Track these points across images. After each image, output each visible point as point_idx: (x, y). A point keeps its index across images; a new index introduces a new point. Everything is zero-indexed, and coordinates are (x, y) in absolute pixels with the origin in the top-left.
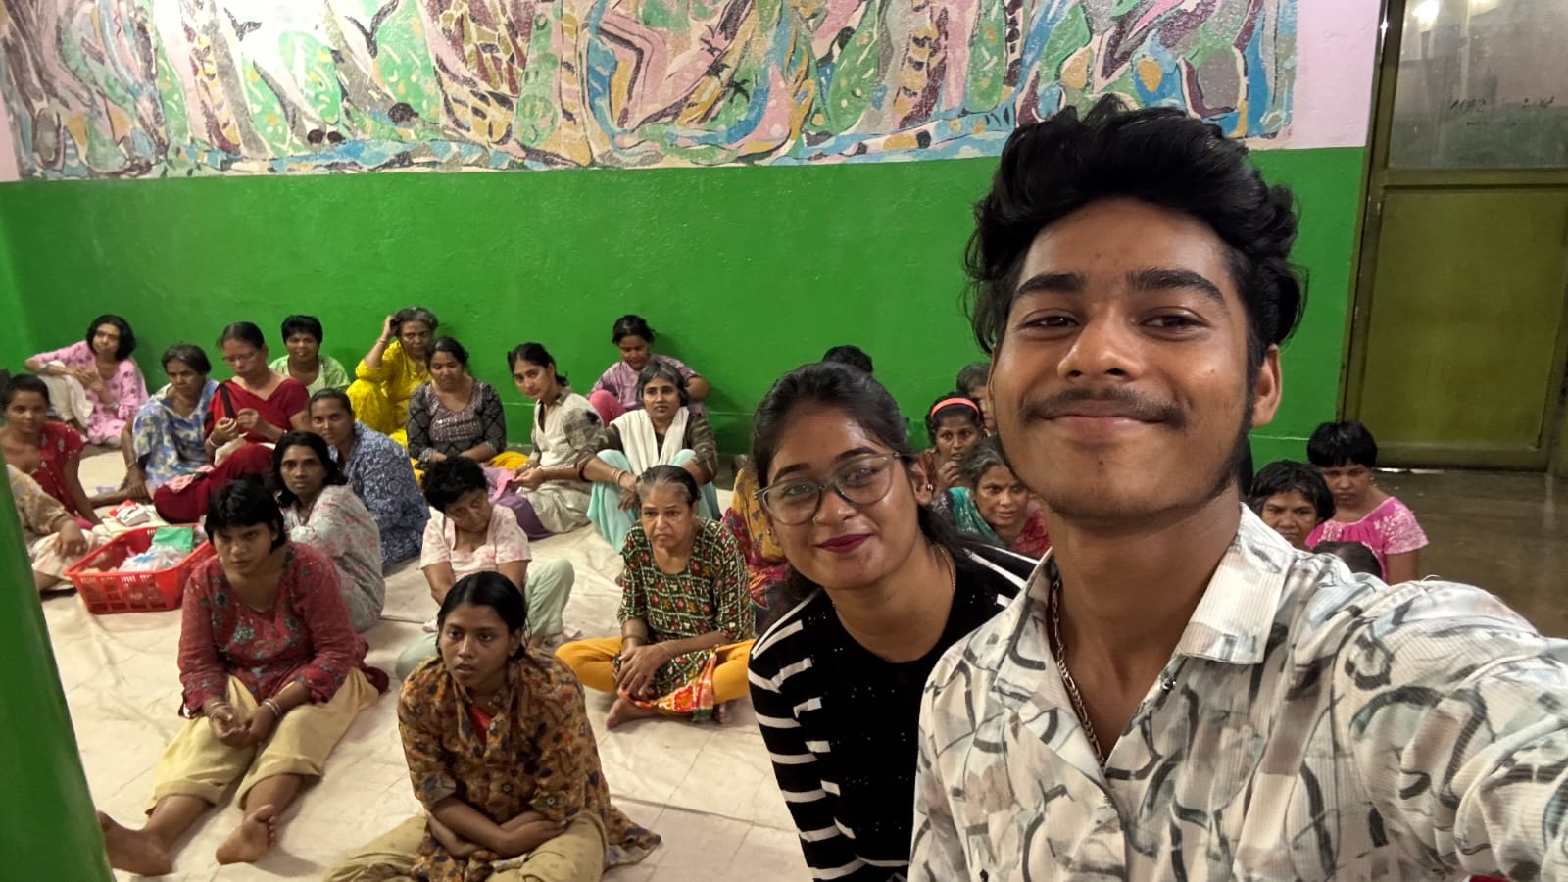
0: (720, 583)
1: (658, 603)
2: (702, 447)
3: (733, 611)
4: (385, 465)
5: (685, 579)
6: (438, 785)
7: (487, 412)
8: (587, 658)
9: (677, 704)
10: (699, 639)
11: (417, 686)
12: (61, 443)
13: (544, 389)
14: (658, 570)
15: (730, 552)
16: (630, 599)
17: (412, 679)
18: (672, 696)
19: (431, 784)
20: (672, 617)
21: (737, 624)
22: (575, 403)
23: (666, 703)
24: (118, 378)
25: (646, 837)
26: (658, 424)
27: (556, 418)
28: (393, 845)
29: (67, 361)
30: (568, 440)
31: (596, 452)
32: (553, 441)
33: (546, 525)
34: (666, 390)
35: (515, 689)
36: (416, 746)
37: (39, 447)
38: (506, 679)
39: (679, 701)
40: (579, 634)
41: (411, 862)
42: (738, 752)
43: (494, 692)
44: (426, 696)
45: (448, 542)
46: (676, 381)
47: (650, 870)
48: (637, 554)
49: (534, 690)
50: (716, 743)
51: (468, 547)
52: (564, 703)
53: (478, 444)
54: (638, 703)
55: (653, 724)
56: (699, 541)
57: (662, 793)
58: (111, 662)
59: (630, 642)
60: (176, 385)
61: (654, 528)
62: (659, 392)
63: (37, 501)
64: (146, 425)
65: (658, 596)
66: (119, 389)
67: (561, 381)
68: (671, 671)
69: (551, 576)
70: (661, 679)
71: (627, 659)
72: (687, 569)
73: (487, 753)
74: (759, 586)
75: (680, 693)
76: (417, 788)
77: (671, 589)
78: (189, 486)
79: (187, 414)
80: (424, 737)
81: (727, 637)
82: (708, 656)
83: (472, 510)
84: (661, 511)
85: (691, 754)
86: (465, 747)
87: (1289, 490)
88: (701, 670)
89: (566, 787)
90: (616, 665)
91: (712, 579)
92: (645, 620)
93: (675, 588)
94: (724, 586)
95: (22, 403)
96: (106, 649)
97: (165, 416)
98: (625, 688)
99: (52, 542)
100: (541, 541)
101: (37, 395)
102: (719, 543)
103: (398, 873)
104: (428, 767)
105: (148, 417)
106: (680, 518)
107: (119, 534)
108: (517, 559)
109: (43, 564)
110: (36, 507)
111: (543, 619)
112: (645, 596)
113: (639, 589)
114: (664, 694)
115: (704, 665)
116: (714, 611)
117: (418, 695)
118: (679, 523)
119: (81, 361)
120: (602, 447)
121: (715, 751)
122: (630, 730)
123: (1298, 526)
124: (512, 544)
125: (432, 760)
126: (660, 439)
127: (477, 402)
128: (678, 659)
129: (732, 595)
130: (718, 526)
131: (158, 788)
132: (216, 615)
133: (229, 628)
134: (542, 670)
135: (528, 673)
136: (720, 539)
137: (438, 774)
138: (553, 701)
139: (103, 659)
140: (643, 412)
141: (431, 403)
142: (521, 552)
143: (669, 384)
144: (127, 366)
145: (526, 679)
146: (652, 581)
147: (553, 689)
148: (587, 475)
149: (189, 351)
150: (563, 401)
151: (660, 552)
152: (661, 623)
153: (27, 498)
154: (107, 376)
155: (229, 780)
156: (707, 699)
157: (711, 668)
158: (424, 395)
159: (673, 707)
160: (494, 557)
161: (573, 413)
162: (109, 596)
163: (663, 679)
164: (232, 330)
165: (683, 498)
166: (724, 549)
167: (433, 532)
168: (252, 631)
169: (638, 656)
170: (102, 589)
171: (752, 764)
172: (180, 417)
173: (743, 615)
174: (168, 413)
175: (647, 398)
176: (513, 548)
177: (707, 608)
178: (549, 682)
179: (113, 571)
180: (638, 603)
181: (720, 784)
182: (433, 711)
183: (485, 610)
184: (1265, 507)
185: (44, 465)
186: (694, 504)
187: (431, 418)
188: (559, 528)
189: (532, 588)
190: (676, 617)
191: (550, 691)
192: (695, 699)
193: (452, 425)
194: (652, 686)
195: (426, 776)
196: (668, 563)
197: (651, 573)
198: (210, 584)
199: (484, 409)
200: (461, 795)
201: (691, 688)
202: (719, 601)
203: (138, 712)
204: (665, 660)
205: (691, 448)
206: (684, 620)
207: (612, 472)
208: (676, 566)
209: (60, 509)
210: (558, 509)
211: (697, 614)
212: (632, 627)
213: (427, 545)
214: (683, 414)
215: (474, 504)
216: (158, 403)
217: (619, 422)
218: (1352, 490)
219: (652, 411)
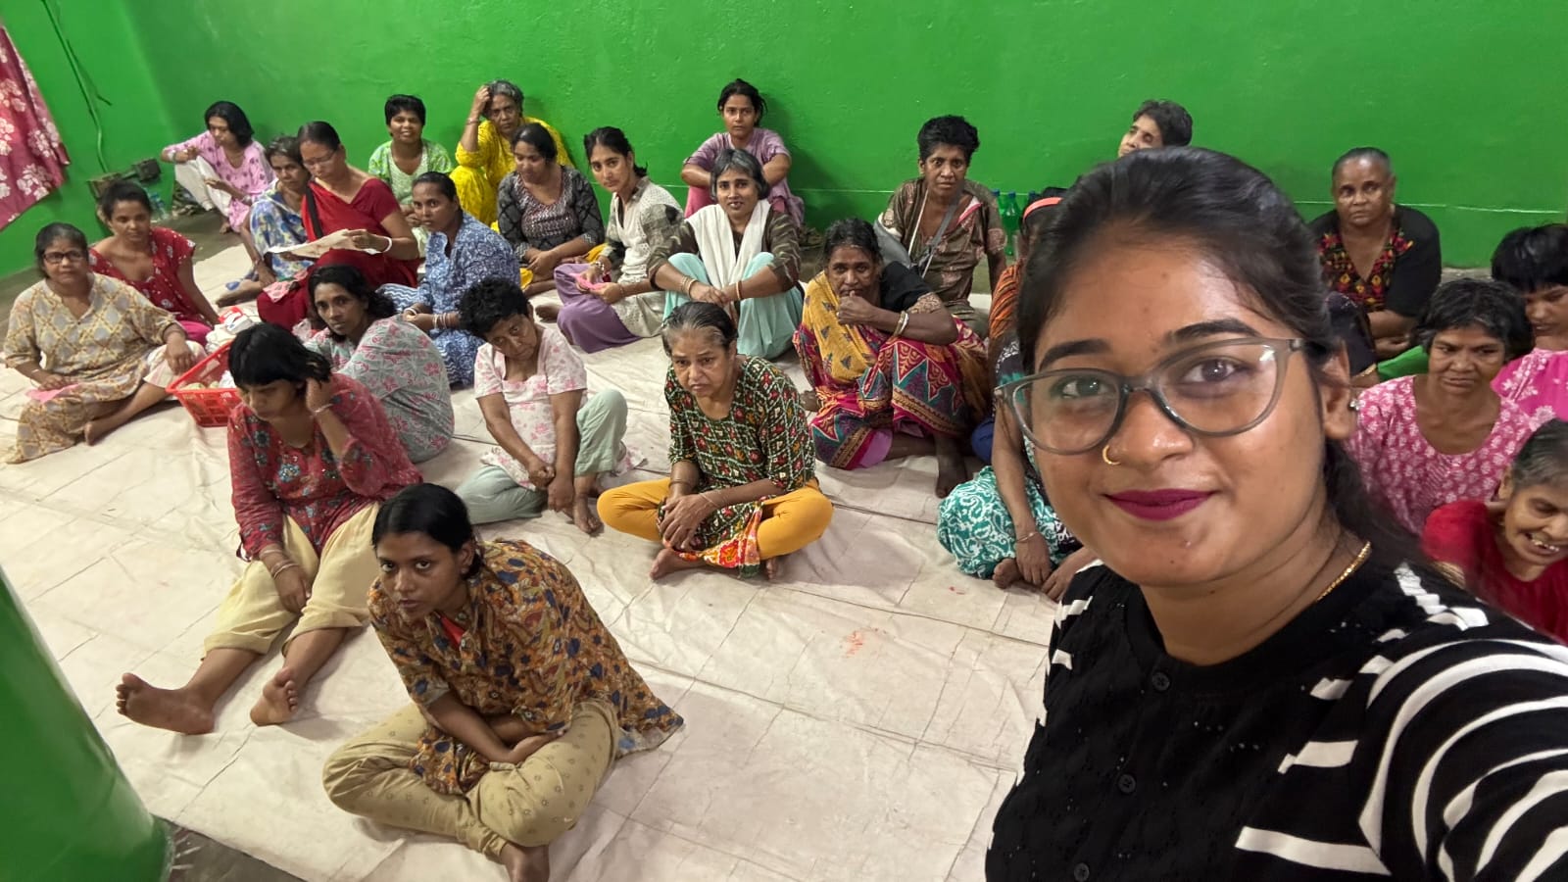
0: (764, 432)
1: (707, 447)
2: (781, 249)
3: (783, 461)
4: (488, 257)
5: (730, 425)
6: (430, 687)
7: (580, 204)
8: (628, 508)
9: (722, 559)
10: (747, 488)
11: (381, 594)
12: (170, 249)
13: (623, 181)
14: (702, 414)
15: (774, 399)
16: (677, 440)
17: (376, 587)
18: (718, 548)
19: (422, 686)
20: (722, 462)
21: (788, 474)
22: (655, 197)
23: (711, 555)
24: (246, 165)
25: (667, 719)
26: (735, 222)
27: (636, 212)
28: (392, 734)
30: (647, 241)
31: (669, 256)
32: (634, 241)
34: (740, 183)
35: (480, 607)
36: (397, 651)
37: (150, 255)
38: (468, 596)
39: (724, 555)
41: (414, 752)
42: (784, 616)
43: (460, 610)
45: (498, 370)
46: (751, 173)
47: (667, 758)
48: (678, 397)
49: (497, 610)
50: (762, 602)
51: (520, 376)
54: (683, 555)
55: (700, 575)
56: (740, 385)
57: (695, 660)
58: (205, 484)
59: (677, 488)
61: (688, 377)
62: (732, 187)
63: (143, 313)
64: (261, 224)
65: (706, 441)
67: (640, 172)
68: (716, 523)
69: (598, 412)
70: (706, 531)
71: (671, 509)
72: (729, 416)
73: (463, 668)
74: (827, 415)
75: (725, 547)
76: (409, 690)
77: (717, 434)
79: (295, 209)
80: (401, 644)
81: (777, 486)
82: (753, 509)
83: (513, 340)
84: (693, 359)
85: (733, 615)
87: (1467, 325)
88: (745, 526)
89: (543, 705)
90: (659, 515)
91: (757, 427)
92: (695, 461)
93: (721, 433)
94: (770, 435)
95: (124, 214)
96: (203, 468)
97: (278, 214)
98: (668, 539)
99: (161, 354)
102: (760, 388)
103: (395, 765)
104: (415, 671)
105: (261, 215)
106: (716, 365)
107: (225, 343)
108: (569, 389)
109: (154, 377)
110: (143, 319)
111: (595, 455)
112: (690, 438)
113: (685, 431)
114: (711, 546)
115: (749, 518)
116: (763, 458)
117: (384, 605)
118: (716, 372)
120: (675, 250)
121: (758, 612)
122: (676, 582)
123: (1477, 368)
124: (563, 373)
125: (417, 663)
126: (738, 238)
127: (567, 196)
128: (724, 511)
129: (779, 443)
130: (761, 367)
131: (207, 640)
132: (259, 455)
133: (273, 467)
134: (506, 587)
135: (490, 590)
136: (761, 383)
137: (428, 677)
138: (516, 623)
139: (198, 481)
140: (718, 206)
141: (522, 196)
142: (572, 382)
143: (744, 177)
145: (488, 598)
146: (696, 424)
147: (516, 610)
148: (658, 283)
150: (640, 196)
151: (703, 402)
152: (710, 468)
153: (132, 310)
155: (281, 626)
156: (752, 556)
157: (755, 524)
158: (512, 186)
159: (718, 561)
160: (546, 387)
161: (650, 211)
162: (212, 411)
163: (708, 531)
165: (717, 342)
166: (767, 396)
167: (484, 362)
168: (296, 467)
169: (683, 505)
170: (204, 405)
171: (797, 633)
172: (293, 212)
173: (794, 464)
174: (280, 209)
175: (721, 193)
176: (564, 378)
177: (755, 456)
178: (512, 602)
179: (213, 386)
180: (686, 444)
181: (756, 654)
182: (401, 623)
184: (1434, 344)
185: (158, 271)
187: (522, 212)
189: (583, 421)
190: (726, 461)
191: (511, 614)
192: (739, 555)
193: (544, 220)
194: (699, 535)
195: (417, 679)
196: (711, 408)
197: (694, 415)
199: (575, 200)
200: (455, 697)
201: (736, 542)
202: (766, 450)
203: (218, 543)
204: (710, 512)
205: (769, 250)
206: (733, 466)
207: (682, 281)
208: (719, 411)
209: (169, 318)
210: (643, 312)
211: (745, 462)
212: (680, 470)
213: (478, 376)
214: (764, 206)
215: (511, 331)
216: (270, 199)
217: (693, 220)
218: (1551, 320)
219: (727, 206)
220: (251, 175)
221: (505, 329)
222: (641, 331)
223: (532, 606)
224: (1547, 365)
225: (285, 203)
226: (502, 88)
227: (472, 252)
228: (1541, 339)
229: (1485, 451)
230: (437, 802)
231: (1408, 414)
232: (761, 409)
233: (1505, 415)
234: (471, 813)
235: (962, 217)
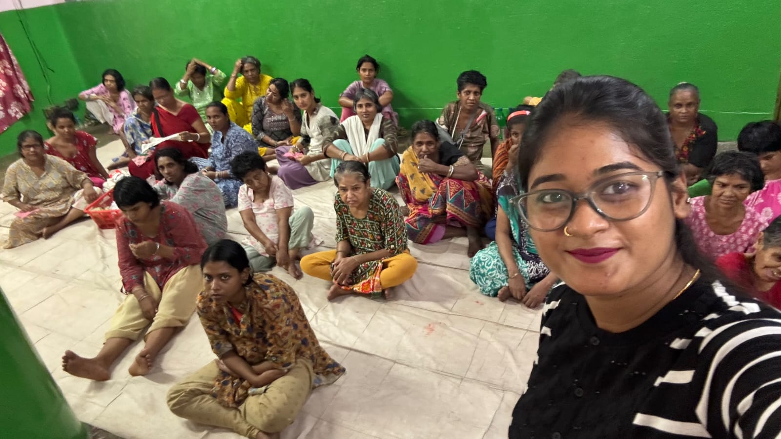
0: (384, 225)
1: (354, 233)
2: (388, 137)
3: (392, 239)
4: (242, 143)
5: (366, 222)
6: (222, 346)
8: (316, 264)
9: (362, 290)
10: (376, 253)
11: (203, 297)
12: (85, 142)
13: (309, 104)
14: (352, 216)
15: (389, 208)
16: (340, 230)
17: (200, 295)
18: (360, 284)
19: (219, 346)
20: (362, 240)
21: (395, 246)
22: (325, 112)
23: (357, 288)
24: (121, 101)
25: (338, 368)
27: (315, 121)
28: (201, 378)
29: (97, 94)
30: (322, 134)
31: (333, 141)
32: (315, 134)
34: (368, 105)
35: (250, 301)
36: (208, 327)
37: (75, 144)
38: (245, 296)
39: (364, 287)
40: (322, 242)
41: (212, 386)
42: (394, 317)
43: (241, 303)
44: (209, 303)
45: (250, 198)
46: (373, 100)
47: (338, 388)
48: (341, 207)
49: (259, 302)
50: (383, 311)
51: (261, 200)
52: (275, 310)
54: (343, 287)
55: (352, 298)
56: (372, 202)
58: (104, 257)
59: (340, 254)
60: (140, 107)
61: (346, 198)
62: (364, 107)
63: (72, 173)
64: (130, 127)
65: (354, 230)
66: (122, 106)
67: (317, 101)
68: (360, 271)
69: (300, 216)
70: (354, 276)
71: (337, 264)
72: (366, 217)
73: (241, 334)
74: (414, 217)
75: (364, 283)
76: (213, 348)
77: (360, 226)
78: (144, 163)
79: (147, 121)
80: (210, 323)
81: (390, 252)
82: (378, 264)
83: (257, 182)
84: (349, 188)
85: (369, 316)
86: (231, 329)
87: (732, 173)
88: (374, 272)
89: (281, 353)
90: (331, 268)
91: (380, 222)
92: (348, 241)
93: (362, 226)
94: (386, 226)
95: (62, 124)
96: (102, 250)
97: (138, 124)
98: (336, 280)
99: (81, 194)
101: (68, 120)
102: (382, 203)
103: (203, 393)
104: (216, 338)
105: (130, 124)
106: (360, 191)
108: (285, 206)
109: (78, 204)
110: (72, 176)
111: (298, 239)
112: (346, 228)
113: (344, 225)
114: (357, 283)
115: (376, 268)
116: (383, 238)
117: (204, 303)
118: (360, 194)
119: (103, 93)
120: (336, 138)
121: (380, 314)
122: (340, 301)
123: (736, 195)
124: (282, 199)
125: (217, 334)
126: (367, 132)
128: (363, 265)
129: (391, 231)
130: (382, 193)
131: (107, 334)
134: (263, 292)
135: (256, 293)
136: (382, 201)
137: (222, 341)
138: (268, 309)
139: (100, 255)
140: (357, 116)
141: (264, 108)
142: (287, 203)
143: (370, 102)
144: (124, 94)
145: (255, 297)
146: (349, 221)
147: (268, 302)
148: (328, 154)
149: (144, 90)
150: (317, 112)
151: (352, 210)
152: (356, 243)
153: (66, 173)
154: (116, 100)
155: (143, 327)
156: (378, 288)
157: (379, 271)
159: (360, 290)
160: (274, 206)
161: (323, 119)
162: (106, 221)
163: (356, 275)
164: (154, 84)
165: (361, 179)
166: (384, 206)
167: (242, 193)
169: (343, 262)
170: (103, 218)
171: (400, 325)
172: (145, 123)
173: (398, 241)
174: (139, 122)
175: (358, 110)
176: (282, 201)
177: (379, 237)
178: (266, 299)
179: (107, 209)
180: (344, 232)
181: (381, 336)
182: (212, 311)
184: (715, 182)
185: (79, 153)
186: (368, 181)
187: (264, 116)
188: (321, 179)
189: (292, 222)
190: (364, 240)
191: (266, 304)
192: (371, 287)
193: (274, 121)
194: (351, 278)
195: (216, 342)
196: (356, 213)
197: (349, 217)
200: (235, 352)
201: (369, 281)
202: (384, 234)
203: (110, 286)
204: (356, 265)
205: (382, 137)
206: (368, 242)
208: (361, 214)
209: (84, 176)
210: (320, 169)
211: (374, 240)
212: (341, 246)
214: (380, 116)
215: (255, 177)
216: (134, 117)
217: (345, 123)
219: (361, 117)
221: (253, 176)
222: (319, 178)
223: (276, 301)
225: (141, 119)
226: (250, 60)
227: (234, 141)
230: (223, 411)
231: (701, 216)
232: (382, 214)
234: (241, 416)
235: (478, 119)
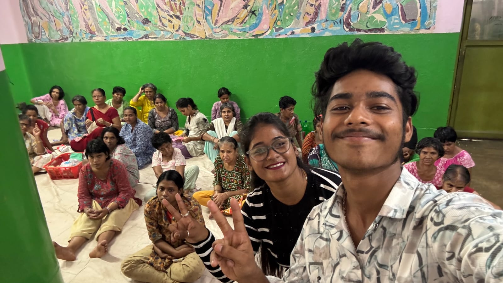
0: (244, 174)
1: (225, 180)
2: (240, 130)
3: (249, 183)
5: (234, 173)
6: (157, 236)
7: (173, 118)
8: (203, 197)
10: (237, 191)
11: (150, 205)
12: (42, 126)
14: (225, 169)
16: (216, 178)
17: (148, 203)
18: (229, 209)
19: (154, 235)
20: (229, 184)
21: (250, 187)
22: (200, 116)
23: (227, 211)
24: (59, 105)
26: (226, 123)
27: (194, 120)
28: (142, 254)
29: (43, 100)
30: (197, 127)
31: (207, 131)
32: (193, 128)
33: (191, 154)
34: (229, 112)
36: (150, 224)
40: (201, 189)
41: (148, 259)
44: (153, 208)
45: (160, 159)
46: (232, 109)
48: (219, 164)
51: (166, 161)
52: (195, 212)
53: (170, 128)
56: (238, 161)
58: (58, 195)
59: (216, 192)
60: (77, 108)
61: (223, 156)
62: (226, 112)
64: (68, 121)
65: (225, 178)
66: (60, 109)
68: (229, 201)
71: (215, 197)
72: (234, 170)
76: (150, 236)
77: (229, 176)
78: (81, 140)
79: (80, 117)
80: (152, 221)
81: (246, 191)
82: (240, 197)
83: (167, 149)
84: (226, 151)
86: (165, 224)
87: (429, 147)
90: (212, 199)
91: (242, 173)
92: (221, 185)
93: (231, 175)
94: (246, 175)
95: (30, 114)
96: (56, 191)
97: (73, 118)
100: (189, 159)
101: (34, 111)
102: (244, 161)
103: (144, 262)
104: (153, 230)
105: (68, 118)
106: (232, 153)
107: (60, 155)
108: (182, 165)
109: (37, 164)
111: (190, 184)
112: (221, 177)
113: (219, 175)
114: (227, 208)
115: (239, 200)
116: (243, 183)
117: (150, 208)
118: (231, 155)
119: (48, 100)
123: (432, 158)
124: (180, 160)
125: (155, 228)
126: (227, 127)
127: (169, 115)
128: (231, 197)
129: (248, 178)
130: (244, 156)
131: (72, 234)
132: (89, 181)
133: (93, 185)
134: (189, 201)
137: (157, 232)
138: (192, 211)
139: (55, 194)
140: (221, 119)
141: (155, 115)
142: (183, 163)
143: (230, 110)
144: (62, 102)
146: (223, 173)
147: (192, 207)
148: (203, 138)
149: (80, 98)
150: (196, 115)
152: (226, 186)
154: (56, 105)
155: (93, 232)
157: (241, 202)
158: (153, 112)
159: (229, 212)
160: (174, 164)
161: (199, 119)
162: (57, 174)
163: (226, 204)
165: (233, 147)
167: (156, 156)
168: (100, 186)
169: (219, 196)
170: (54, 172)
172: (78, 118)
174: (74, 117)
175: (223, 114)
176: (181, 161)
177: (240, 182)
178: (191, 205)
179: (58, 166)
180: (219, 180)
182: (155, 213)
183: (171, 182)
184: (421, 151)
186: (236, 149)
187: (155, 119)
188: (195, 155)
189: (186, 174)
190: (231, 184)
191: (190, 208)
193: (162, 122)
194: (223, 206)
195: (153, 233)
196: (228, 167)
197: (223, 170)
198: (87, 171)
199: (172, 117)
200: (164, 239)
202: (244, 180)
203: (66, 210)
204: (227, 198)
205: (236, 130)
206: (233, 185)
207: (211, 138)
208: (231, 168)
210: (195, 149)
211: (237, 184)
212: (217, 187)
213: (153, 160)
214: (234, 119)
215: (167, 147)
216: (71, 114)
217: (214, 122)
218: (448, 150)
219: (224, 118)
220: (61, 108)
221: (165, 146)
222: (194, 154)
223: (196, 207)
224: (447, 162)
225: (76, 115)
227: (140, 130)
228: (445, 155)
229: (434, 180)
231: (415, 171)
232: (244, 167)
233: (438, 171)
234: (168, 276)
235: (291, 122)
